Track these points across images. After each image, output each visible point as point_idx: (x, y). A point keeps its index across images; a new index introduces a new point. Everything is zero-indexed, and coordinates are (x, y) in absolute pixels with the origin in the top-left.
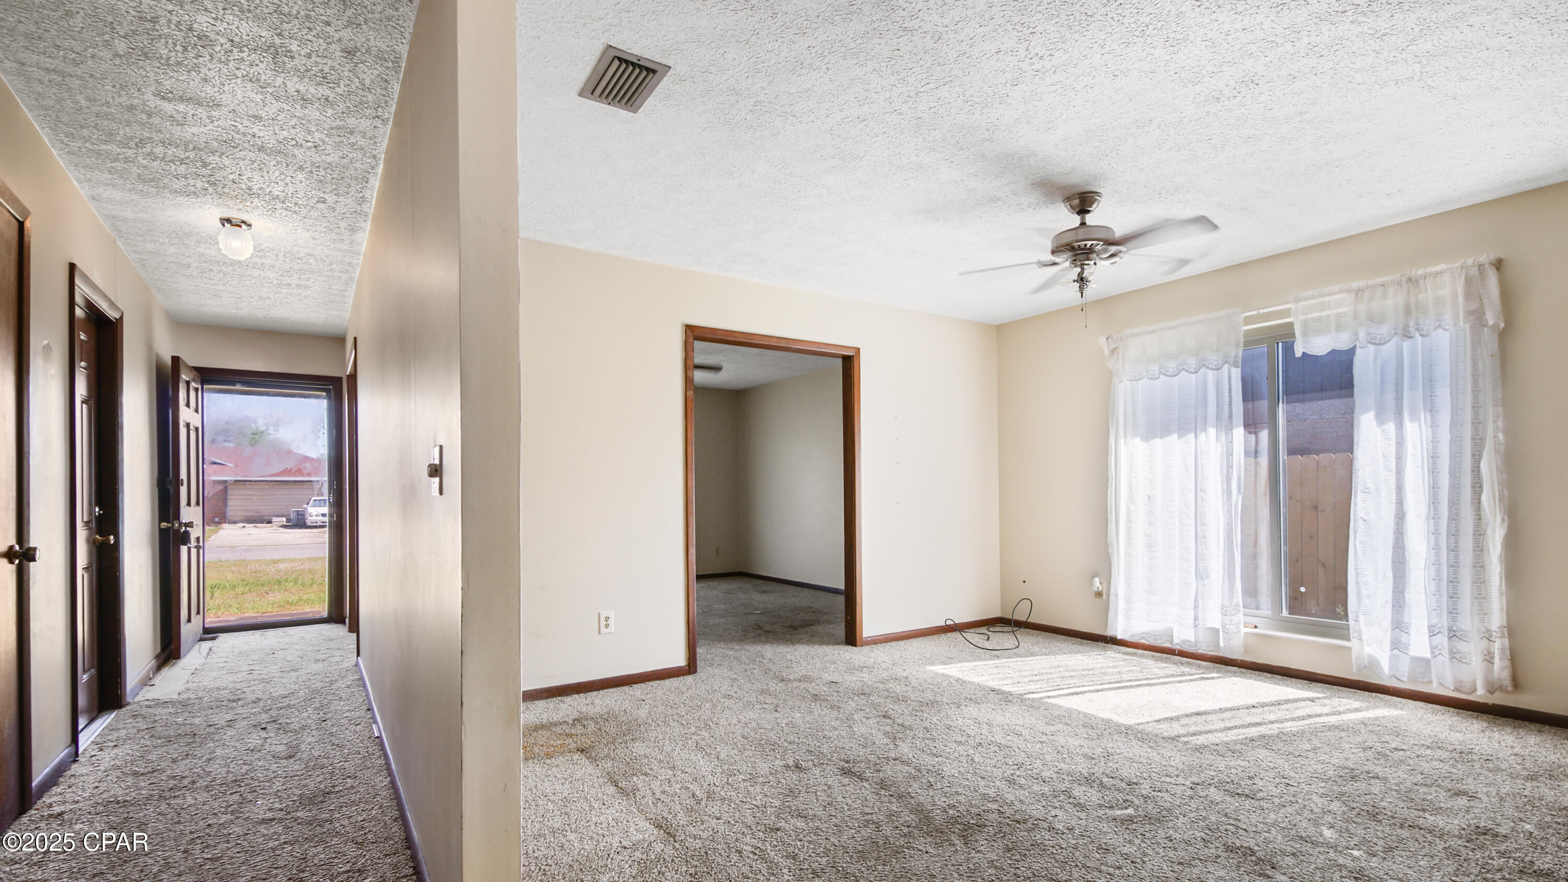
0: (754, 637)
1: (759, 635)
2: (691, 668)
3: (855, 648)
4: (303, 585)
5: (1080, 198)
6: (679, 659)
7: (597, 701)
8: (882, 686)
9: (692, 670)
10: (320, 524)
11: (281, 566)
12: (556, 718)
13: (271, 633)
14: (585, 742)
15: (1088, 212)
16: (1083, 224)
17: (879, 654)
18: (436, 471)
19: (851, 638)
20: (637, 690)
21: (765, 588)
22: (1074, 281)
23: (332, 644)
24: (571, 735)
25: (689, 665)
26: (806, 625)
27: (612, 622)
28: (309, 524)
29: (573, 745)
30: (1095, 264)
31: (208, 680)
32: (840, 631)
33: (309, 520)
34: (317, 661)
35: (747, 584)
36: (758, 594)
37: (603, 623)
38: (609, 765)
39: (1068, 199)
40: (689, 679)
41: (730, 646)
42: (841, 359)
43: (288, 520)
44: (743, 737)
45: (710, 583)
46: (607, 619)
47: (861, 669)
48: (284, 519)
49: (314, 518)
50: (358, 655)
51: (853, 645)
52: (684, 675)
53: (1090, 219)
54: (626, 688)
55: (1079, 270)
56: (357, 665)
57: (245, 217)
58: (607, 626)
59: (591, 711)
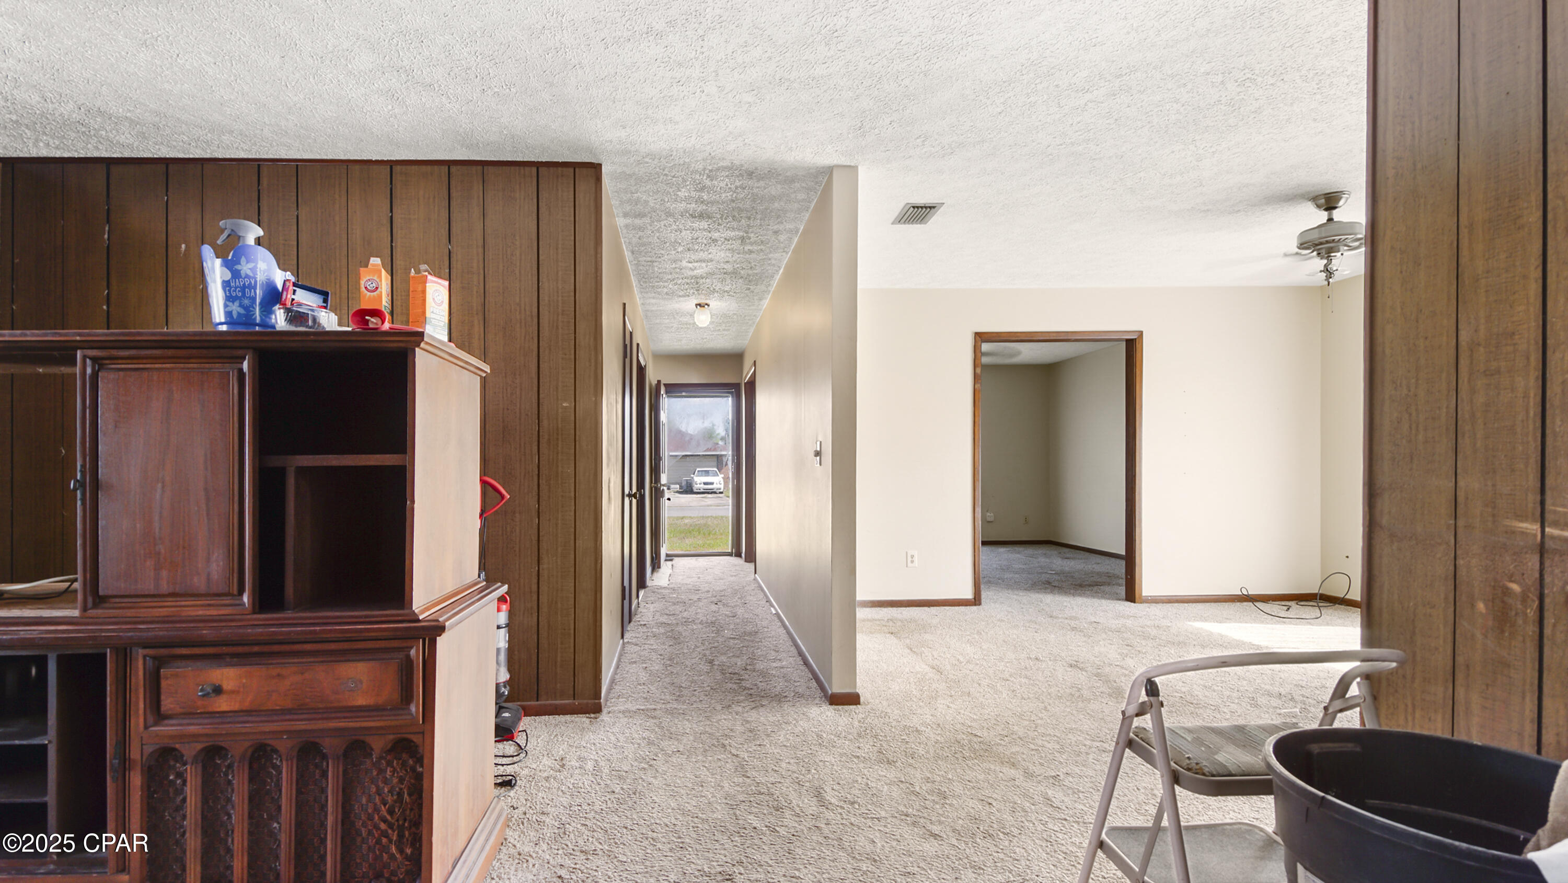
0: (1041, 589)
1: (1046, 588)
2: (976, 601)
3: (1133, 604)
4: (704, 534)
5: (1325, 198)
6: (969, 594)
7: (904, 612)
8: (1140, 629)
9: (977, 602)
10: (702, 490)
11: (686, 521)
12: (876, 617)
13: (701, 559)
14: (893, 630)
15: (1335, 208)
16: (1330, 220)
17: (1155, 610)
18: (818, 454)
19: (1131, 596)
20: (934, 610)
21: (1068, 555)
22: (1321, 271)
23: (737, 568)
24: (886, 626)
25: (975, 598)
26: (1097, 584)
27: (916, 559)
28: (695, 491)
29: (886, 631)
30: (1342, 254)
31: (679, 579)
32: (1122, 591)
33: (696, 487)
34: (732, 576)
35: (1053, 551)
36: (1060, 559)
37: (909, 559)
38: (908, 641)
39: (1314, 199)
40: (974, 608)
41: (1016, 592)
42: (1125, 343)
43: (681, 487)
44: (1004, 641)
45: (1016, 548)
46: (912, 557)
47: (1129, 617)
48: (678, 486)
49: (698, 486)
50: (755, 573)
51: (1131, 602)
52: (970, 605)
53: (1337, 215)
54: (926, 608)
55: (1325, 261)
56: (755, 579)
57: (707, 302)
58: (912, 562)
59: (899, 616)
